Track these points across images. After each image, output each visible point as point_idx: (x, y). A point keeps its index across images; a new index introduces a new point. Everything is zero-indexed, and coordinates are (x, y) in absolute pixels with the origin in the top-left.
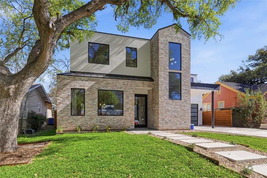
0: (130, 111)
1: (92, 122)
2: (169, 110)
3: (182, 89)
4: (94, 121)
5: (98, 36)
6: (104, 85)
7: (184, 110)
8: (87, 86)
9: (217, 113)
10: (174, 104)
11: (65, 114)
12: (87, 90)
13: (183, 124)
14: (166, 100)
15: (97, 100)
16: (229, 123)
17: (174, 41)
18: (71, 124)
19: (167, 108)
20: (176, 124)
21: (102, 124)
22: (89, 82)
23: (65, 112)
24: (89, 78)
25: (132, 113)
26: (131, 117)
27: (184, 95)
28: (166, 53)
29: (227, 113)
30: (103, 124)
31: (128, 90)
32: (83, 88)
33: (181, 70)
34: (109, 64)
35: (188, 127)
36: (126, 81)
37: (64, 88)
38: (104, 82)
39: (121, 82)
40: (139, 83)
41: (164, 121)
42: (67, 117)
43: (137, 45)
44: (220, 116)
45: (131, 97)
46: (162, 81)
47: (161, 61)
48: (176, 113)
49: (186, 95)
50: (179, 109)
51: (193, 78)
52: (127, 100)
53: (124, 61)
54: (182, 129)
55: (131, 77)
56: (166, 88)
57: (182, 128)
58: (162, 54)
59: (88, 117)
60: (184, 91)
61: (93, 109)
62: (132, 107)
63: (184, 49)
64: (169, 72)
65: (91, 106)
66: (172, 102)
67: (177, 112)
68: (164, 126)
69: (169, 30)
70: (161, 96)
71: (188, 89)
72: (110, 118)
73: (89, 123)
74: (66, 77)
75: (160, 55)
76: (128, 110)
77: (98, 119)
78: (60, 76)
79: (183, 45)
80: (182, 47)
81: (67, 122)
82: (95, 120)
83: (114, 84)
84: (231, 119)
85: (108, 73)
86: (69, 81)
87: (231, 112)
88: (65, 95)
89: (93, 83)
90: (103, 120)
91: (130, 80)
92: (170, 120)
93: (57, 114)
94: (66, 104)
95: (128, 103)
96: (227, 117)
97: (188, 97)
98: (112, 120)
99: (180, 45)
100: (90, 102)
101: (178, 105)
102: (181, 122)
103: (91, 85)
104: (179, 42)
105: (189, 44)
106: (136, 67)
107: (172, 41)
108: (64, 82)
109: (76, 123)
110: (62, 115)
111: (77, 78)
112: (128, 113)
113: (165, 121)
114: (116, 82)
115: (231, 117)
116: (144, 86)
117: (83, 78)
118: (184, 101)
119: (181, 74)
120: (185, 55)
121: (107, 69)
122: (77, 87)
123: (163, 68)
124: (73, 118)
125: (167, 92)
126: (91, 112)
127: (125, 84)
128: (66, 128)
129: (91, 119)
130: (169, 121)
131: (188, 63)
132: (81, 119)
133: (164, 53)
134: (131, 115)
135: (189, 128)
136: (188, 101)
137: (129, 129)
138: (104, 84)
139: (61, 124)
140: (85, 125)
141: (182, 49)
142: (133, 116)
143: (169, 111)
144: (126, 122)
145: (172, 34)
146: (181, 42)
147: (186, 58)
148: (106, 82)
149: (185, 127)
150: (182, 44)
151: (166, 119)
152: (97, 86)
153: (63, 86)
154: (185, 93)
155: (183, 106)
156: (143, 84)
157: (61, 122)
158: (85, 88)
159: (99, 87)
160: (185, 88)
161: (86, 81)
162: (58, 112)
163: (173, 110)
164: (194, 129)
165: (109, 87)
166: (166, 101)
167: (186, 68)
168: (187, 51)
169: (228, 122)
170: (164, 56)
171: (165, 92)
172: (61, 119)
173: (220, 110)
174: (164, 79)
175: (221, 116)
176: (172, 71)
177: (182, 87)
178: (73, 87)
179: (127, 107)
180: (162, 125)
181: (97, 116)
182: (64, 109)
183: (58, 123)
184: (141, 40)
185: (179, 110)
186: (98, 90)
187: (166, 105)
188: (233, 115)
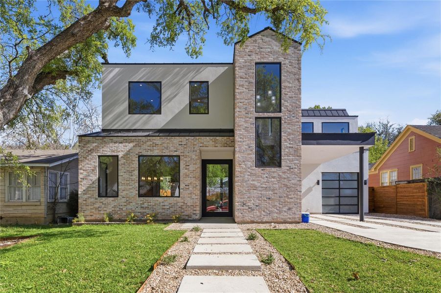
0: (190, 189)
1: (129, 207)
2: (255, 186)
3: (283, 147)
4: (132, 206)
5: (145, 70)
6: (149, 148)
7: (286, 185)
8: (122, 151)
9: (400, 190)
10: (267, 175)
11: (89, 196)
12: (122, 157)
13: (285, 212)
14: (249, 168)
15: (136, 173)
16: (421, 210)
17: (265, 61)
18: (99, 211)
19: (252, 183)
20: (270, 213)
21: (144, 211)
22: (124, 144)
23: (90, 192)
24: (125, 138)
25: (195, 192)
26: (193, 199)
27: (286, 157)
28: (250, 83)
29: (417, 190)
30: (146, 210)
31: (188, 154)
32: (115, 154)
33: (280, 112)
34: (161, 114)
35: (295, 218)
36: (183, 139)
37: (88, 156)
38: (149, 143)
39: (176, 140)
40: (207, 140)
41: (245, 207)
42: (92, 200)
43: (209, 75)
44: (406, 196)
45: (192, 165)
46: (241, 135)
47: (240, 99)
48: (271, 192)
49: (292, 157)
50: (276, 184)
51: (348, 123)
52: (186, 171)
53: (186, 106)
54: (282, 221)
55: (196, 132)
56: (249, 147)
57: (282, 219)
58: (242, 86)
59: (124, 200)
60: (287, 150)
61: (130, 187)
62: (194, 182)
63: (287, 71)
64: (256, 118)
65: (128, 182)
66: (262, 172)
67: (273, 190)
68: (246, 216)
69: (255, 41)
70: (240, 161)
71: (295, 146)
72: (158, 201)
73: (124, 209)
74: (90, 139)
75: (238, 89)
76: (187, 187)
77: (139, 202)
78: (83, 138)
79: (285, 64)
80: (282, 68)
81: (92, 207)
82: (134, 204)
83: (164, 145)
84: (426, 203)
85: (159, 128)
86: (96, 144)
87: (426, 188)
88: (90, 166)
89: (131, 145)
90: (146, 205)
91: (190, 136)
92: (257, 204)
93: (79, 196)
94: (92, 180)
95: (187, 176)
96: (418, 198)
97: (296, 162)
98: (162, 204)
99: (279, 65)
100: (126, 176)
101: (274, 177)
102: (280, 208)
103: (127, 149)
104: (276, 61)
105: (298, 60)
106: (208, 113)
107: (262, 61)
108: (89, 147)
109: (105, 209)
110: (86, 196)
111: (106, 139)
112: (188, 192)
113: (249, 206)
114: (168, 141)
115: (426, 198)
116: (217, 145)
117: (115, 139)
118: (287, 170)
119: (280, 118)
120: (289, 82)
121: (158, 121)
122: (106, 152)
123: (242, 110)
124: (102, 201)
125: (251, 154)
126: (127, 192)
127: (183, 143)
128: (91, 216)
129: (128, 203)
130: (256, 206)
131: (295, 97)
132: (112, 202)
133: (247, 84)
134: (194, 197)
135: (297, 220)
136: (295, 168)
137: (190, 219)
138: (148, 146)
139: (84, 211)
140: (119, 212)
141: (282, 72)
142: (196, 197)
143: (255, 188)
144: (183, 207)
145: (262, 48)
146: (281, 59)
147: (292, 87)
148: (151, 143)
149: (290, 218)
150: (282, 63)
151: (250, 204)
152: (138, 150)
153: (86, 153)
154: (288, 155)
155: (285, 179)
156: (215, 142)
157: (84, 207)
158: (118, 154)
159: (140, 151)
160: (289, 144)
161: (119, 143)
162: (79, 193)
163: (264, 186)
164: (310, 221)
165: (157, 151)
166: (249, 170)
167: (291, 107)
168: (294, 75)
169: (420, 207)
170: (245, 90)
171: (248, 154)
172: (84, 202)
173: (406, 182)
174: (246, 131)
175: (408, 196)
176: (261, 115)
177: (282, 144)
178: (100, 154)
179: (187, 183)
180: (241, 214)
181: (137, 198)
182: (88, 187)
183: (80, 209)
184: (217, 67)
185: (277, 186)
186: (139, 156)
187: (250, 177)
188: (429, 194)
